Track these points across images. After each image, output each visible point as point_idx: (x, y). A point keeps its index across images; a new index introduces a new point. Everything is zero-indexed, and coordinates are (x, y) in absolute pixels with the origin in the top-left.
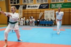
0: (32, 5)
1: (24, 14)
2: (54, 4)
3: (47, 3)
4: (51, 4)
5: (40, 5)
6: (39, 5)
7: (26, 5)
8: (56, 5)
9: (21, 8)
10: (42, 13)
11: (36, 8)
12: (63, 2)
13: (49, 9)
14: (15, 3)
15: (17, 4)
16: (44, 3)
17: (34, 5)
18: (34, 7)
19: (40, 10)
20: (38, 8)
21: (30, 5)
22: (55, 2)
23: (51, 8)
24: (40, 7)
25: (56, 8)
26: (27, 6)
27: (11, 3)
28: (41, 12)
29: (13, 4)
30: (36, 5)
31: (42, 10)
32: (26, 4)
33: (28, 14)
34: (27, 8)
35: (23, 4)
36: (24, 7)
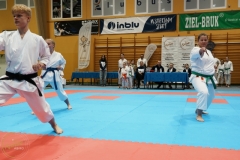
0: (122, 21)
1: (96, 48)
2: (192, 15)
3: (171, 12)
4: (183, 16)
5: (149, 21)
6: (143, 21)
7: (101, 22)
8: (200, 20)
9: (85, 32)
10: (154, 46)
11: (135, 30)
12: (224, 8)
13: (178, 32)
14: (66, 15)
15: (72, 18)
16: (163, 12)
17: (129, 21)
18: (127, 25)
19: (146, 35)
20: (141, 28)
21: (115, 21)
22: (197, 9)
23: (183, 28)
24: (149, 27)
25: (200, 28)
26: (106, 24)
28: (149, 42)
29: (61, 19)
30: (136, 20)
31: (153, 35)
32: (102, 16)
33: (108, 48)
34: (106, 30)
35: (93, 16)
36: (97, 28)
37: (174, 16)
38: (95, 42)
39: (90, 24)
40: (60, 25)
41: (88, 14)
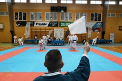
0: (41, 23)
1: (32, 31)
2: (63, 22)
3: (56, 21)
4: (60, 22)
5: (50, 23)
6: (48, 23)
7: (34, 22)
8: (65, 24)
9: (28, 25)
10: (51, 31)
11: (45, 26)
14: (20, 19)
15: (23, 20)
16: (53, 21)
17: (43, 23)
18: (42, 24)
19: (49, 28)
20: (47, 25)
21: (38, 22)
22: (64, 21)
23: (60, 26)
24: (50, 25)
25: (65, 26)
26: (35, 23)
27: (16, 19)
29: (18, 20)
30: (46, 23)
31: (51, 28)
32: (34, 20)
33: (36, 31)
34: (35, 25)
35: (31, 20)
36: (32, 24)
37: (58, 22)
38: (31, 29)
39: (30, 23)
40: (18, 23)
41: (29, 19)
